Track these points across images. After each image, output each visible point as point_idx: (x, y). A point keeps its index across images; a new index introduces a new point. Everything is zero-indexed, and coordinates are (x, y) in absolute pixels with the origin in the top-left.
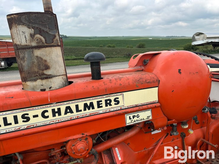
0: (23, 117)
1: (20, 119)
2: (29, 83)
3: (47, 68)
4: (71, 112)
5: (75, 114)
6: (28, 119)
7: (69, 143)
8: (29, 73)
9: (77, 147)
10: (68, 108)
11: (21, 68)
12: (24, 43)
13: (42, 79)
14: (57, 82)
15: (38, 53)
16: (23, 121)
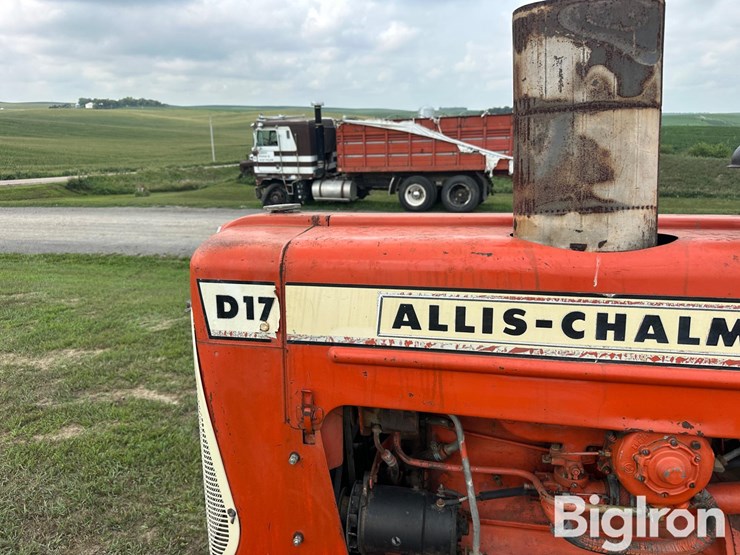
0: (509, 316)
1: (499, 323)
2: (539, 221)
3: (607, 176)
4: (661, 337)
5: (673, 349)
6: (521, 328)
7: (631, 441)
8: (546, 188)
9: (659, 463)
10: (652, 321)
11: (525, 171)
12: (552, 92)
13: (583, 211)
14: (625, 229)
15: (587, 125)
16: (507, 331)
